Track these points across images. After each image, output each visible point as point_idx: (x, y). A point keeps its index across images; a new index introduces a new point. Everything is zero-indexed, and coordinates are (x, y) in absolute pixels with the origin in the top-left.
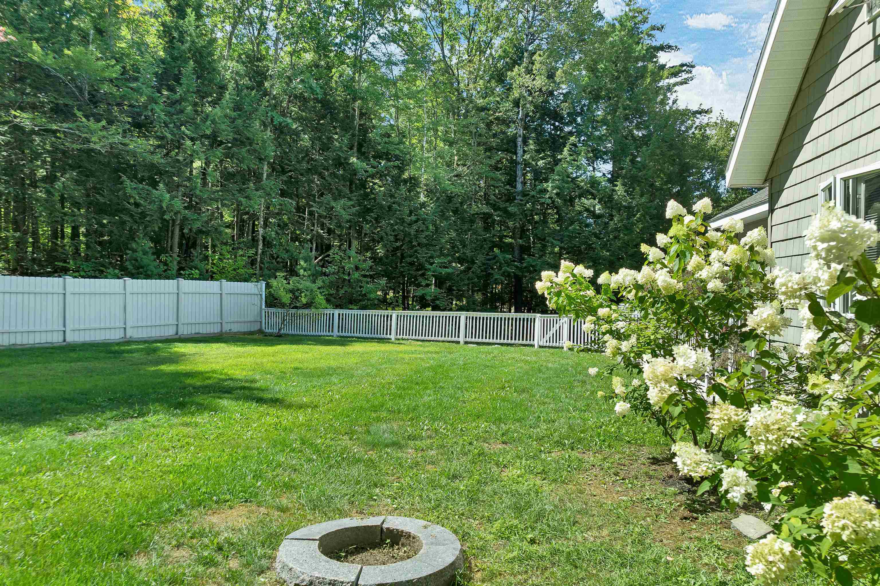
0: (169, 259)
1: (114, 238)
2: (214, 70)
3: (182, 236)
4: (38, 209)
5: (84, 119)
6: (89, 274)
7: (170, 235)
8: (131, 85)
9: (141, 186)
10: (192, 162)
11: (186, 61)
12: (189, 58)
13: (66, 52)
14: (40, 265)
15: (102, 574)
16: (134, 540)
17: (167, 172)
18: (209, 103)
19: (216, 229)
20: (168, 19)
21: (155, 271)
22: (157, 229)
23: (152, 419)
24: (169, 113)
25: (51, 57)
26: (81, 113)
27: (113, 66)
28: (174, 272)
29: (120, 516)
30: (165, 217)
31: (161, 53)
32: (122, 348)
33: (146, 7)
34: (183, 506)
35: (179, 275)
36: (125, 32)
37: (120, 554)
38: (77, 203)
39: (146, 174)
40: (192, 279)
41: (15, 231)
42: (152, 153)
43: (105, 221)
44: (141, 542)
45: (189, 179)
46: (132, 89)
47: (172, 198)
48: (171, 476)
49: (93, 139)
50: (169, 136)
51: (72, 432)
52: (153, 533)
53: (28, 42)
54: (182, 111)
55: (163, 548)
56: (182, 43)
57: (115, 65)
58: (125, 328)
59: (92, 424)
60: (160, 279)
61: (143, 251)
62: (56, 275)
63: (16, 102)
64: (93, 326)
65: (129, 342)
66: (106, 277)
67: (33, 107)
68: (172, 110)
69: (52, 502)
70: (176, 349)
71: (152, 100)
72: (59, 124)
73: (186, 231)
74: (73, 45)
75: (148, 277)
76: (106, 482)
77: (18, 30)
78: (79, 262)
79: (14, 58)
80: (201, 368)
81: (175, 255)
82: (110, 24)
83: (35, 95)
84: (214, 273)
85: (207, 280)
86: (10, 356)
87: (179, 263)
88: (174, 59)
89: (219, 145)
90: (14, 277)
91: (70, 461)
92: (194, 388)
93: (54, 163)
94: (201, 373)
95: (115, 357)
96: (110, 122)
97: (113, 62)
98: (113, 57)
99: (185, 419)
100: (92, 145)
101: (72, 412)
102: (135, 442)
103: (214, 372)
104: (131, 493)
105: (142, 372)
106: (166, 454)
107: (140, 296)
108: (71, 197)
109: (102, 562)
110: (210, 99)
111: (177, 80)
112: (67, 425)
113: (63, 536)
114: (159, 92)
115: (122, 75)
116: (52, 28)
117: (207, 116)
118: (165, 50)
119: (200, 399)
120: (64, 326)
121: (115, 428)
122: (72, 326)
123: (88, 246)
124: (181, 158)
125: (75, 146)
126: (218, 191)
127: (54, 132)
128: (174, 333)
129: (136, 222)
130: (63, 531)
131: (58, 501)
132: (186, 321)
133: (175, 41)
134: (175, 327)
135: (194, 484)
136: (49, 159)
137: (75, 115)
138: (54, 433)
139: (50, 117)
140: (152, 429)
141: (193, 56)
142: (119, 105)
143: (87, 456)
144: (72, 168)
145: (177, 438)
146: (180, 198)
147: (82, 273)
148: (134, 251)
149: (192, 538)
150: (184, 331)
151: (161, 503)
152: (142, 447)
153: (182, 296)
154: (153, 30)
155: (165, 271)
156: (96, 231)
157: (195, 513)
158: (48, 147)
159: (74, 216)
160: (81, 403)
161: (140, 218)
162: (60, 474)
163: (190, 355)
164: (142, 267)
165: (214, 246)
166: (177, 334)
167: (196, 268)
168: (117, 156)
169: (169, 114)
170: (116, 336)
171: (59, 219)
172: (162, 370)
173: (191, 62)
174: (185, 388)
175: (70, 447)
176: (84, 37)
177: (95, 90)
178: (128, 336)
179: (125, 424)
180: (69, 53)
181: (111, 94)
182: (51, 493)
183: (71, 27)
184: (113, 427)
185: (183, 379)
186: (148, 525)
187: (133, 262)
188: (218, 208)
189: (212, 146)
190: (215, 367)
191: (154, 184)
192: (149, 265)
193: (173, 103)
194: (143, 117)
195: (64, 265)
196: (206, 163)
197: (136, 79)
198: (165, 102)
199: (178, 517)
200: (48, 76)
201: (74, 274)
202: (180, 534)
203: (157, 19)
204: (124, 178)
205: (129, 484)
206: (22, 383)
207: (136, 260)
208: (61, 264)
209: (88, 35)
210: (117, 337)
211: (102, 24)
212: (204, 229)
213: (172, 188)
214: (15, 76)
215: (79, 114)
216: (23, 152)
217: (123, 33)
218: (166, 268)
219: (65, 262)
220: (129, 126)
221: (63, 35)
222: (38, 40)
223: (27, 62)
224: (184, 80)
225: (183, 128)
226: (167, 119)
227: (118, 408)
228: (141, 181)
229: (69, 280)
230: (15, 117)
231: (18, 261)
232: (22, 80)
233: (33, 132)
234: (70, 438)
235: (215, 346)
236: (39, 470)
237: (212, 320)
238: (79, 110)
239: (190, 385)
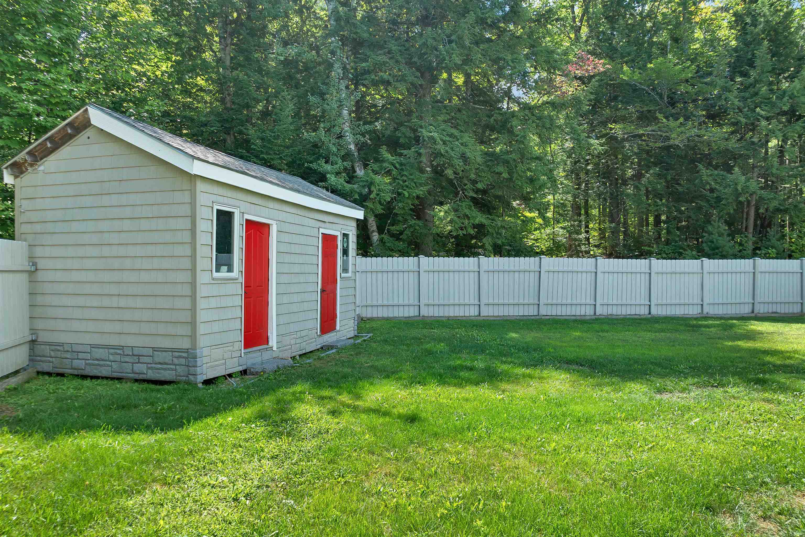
0: (744, 240)
1: (692, 222)
2: (791, 43)
3: (757, 215)
4: (629, 203)
5: (664, 120)
6: (670, 256)
7: (745, 216)
8: (705, 80)
9: (716, 172)
10: (767, 142)
11: (760, 43)
12: (763, 39)
13: (649, 66)
14: (630, 250)
15: (691, 520)
16: (720, 499)
17: (741, 155)
18: (785, 78)
19: (796, 206)
20: (739, 8)
21: (731, 252)
22: (732, 211)
23: (732, 390)
24: (743, 97)
25: (637, 73)
26: (662, 115)
27: (688, 67)
28: (750, 252)
29: (706, 474)
30: (740, 199)
31: (734, 43)
32: (700, 322)
33: (718, 3)
34: (768, 480)
35: (754, 255)
36: (698, 34)
37: (707, 508)
38: (659, 194)
39: (721, 161)
40: (769, 258)
41: (611, 222)
42: (727, 140)
43: (683, 209)
44: (727, 503)
45: (765, 159)
46: (706, 83)
47: (748, 180)
48: (754, 448)
49: (672, 136)
50: (743, 120)
51: (659, 391)
52: (738, 497)
53: (620, 66)
54: (756, 94)
55: (749, 515)
56: (756, 26)
57: (690, 66)
58: (702, 305)
59: (677, 387)
60: (736, 258)
61: (718, 233)
62: (643, 257)
63: (612, 117)
64: (673, 302)
65: (706, 318)
66: (684, 258)
67: (623, 119)
68: (747, 95)
69: (647, 447)
70: (752, 327)
71: (726, 89)
72: (645, 129)
73: (761, 211)
74: (654, 58)
75: (723, 257)
76: (692, 440)
77: (612, 59)
78: (661, 246)
79: (609, 82)
80: (780, 347)
81: (750, 236)
82: (685, 31)
83: (625, 108)
84: (793, 252)
85: (785, 259)
86: (609, 324)
87: (754, 243)
88: (747, 44)
89: (797, 120)
90: (611, 260)
91: (660, 416)
92: (774, 366)
93: (640, 163)
94: (781, 352)
95: (693, 331)
96: (687, 118)
97: (689, 63)
98: (687, 60)
99: (767, 395)
100: (671, 142)
101: (658, 374)
102: (717, 409)
103: (795, 352)
104: (715, 455)
105: (719, 346)
106: (748, 426)
107: (716, 275)
108: (655, 190)
109: (691, 509)
110: (786, 75)
111: (751, 65)
112: (656, 384)
113: (657, 478)
114: (732, 80)
115: (696, 73)
116: (637, 49)
117: (784, 92)
118: (737, 39)
119: (782, 378)
120: (650, 301)
121: (697, 393)
122: (656, 301)
123: (668, 232)
124: (755, 140)
125: (657, 145)
126: (797, 167)
127: (640, 136)
128: (750, 310)
129: (712, 206)
130: (657, 474)
131: (651, 448)
132: (762, 300)
133: (747, 26)
134: (751, 306)
135: (780, 460)
136: (636, 160)
137: (657, 118)
138: (646, 390)
139: (637, 125)
140: (733, 400)
141: (767, 36)
142: (695, 101)
143: (674, 414)
144: (655, 164)
145: (759, 412)
146: (756, 179)
147: (664, 255)
148: (710, 233)
149: (780, 514)
150: (761, 309)
151: (745, 471)
152: (724, 415)
153: (758, 276)
154: (725, 24)
155: (740, 251)
156: (675, 218)
157: (782, 490)
158: (636, 150)
159: (657, 206)
160: (666, 368)
161: (715, 202)
162: (652, 426)
163: (767, 333)
164: (718, 248)
165: (792, 224)
166: (753, 312)
167: (772, 247)
168: (693, 149)
169: (744, 99)
170: (694, 311)
171: (645, 210)
172: (738, 346)
173: (766, 42)
174: (764, 365)
175: (659, 403)
176: (663, 49)
177: (673, 93)
178: (705, 311)
179: (707, 392)
180: (652, 65)
181: (687, 92)
182: (645, 439)
183: (652, 44)
184: (695, 392)
185: (761, 356)
186: (733, 489)
187: (709, 243)
188: (797, 185)
189: (789, 121)
190: (796, 347)
191: (729, 170)
192: (724, 246)
193: (746, 88)
194: (717, 108)
195: (649, 249)
196: (783, 141)
197: (710, 74)
198: (738, 88)
199: (763, 490)
200: (635, 90)
201: (657, 257)
202: (767, 506)
203: (728, 12)
204: (700, 166)
205: (712, 447)
206: (618, 346)
207: (712, 242)
208: (647, 248)
209: (666, 47)
210: (695, 313)
211: (678, 33)
212: (782, 208)
213: (745, 170)
214: (610, 97)
215: (660, 116)
216: (617, 158)
217: (696, 35)
218: (741, 248)
219: (649, 246)
220: (703, 119)
221: (646, 52)
222: (626, 63)
223: (619, 83)
224: (758, 63)
225: (758, 109)
226: (741, 104)
227: (699, 376)
228: (716, 168)
229: (654, 260)
230: (611, 129)
231: (613, 247)
232: (615, 98)
233: (623, 140)
234: (658, 397)
235: (795, 326)
236: (635, 419)
237: (791, 300)
238: (659, 113)
239: (769, 363)
